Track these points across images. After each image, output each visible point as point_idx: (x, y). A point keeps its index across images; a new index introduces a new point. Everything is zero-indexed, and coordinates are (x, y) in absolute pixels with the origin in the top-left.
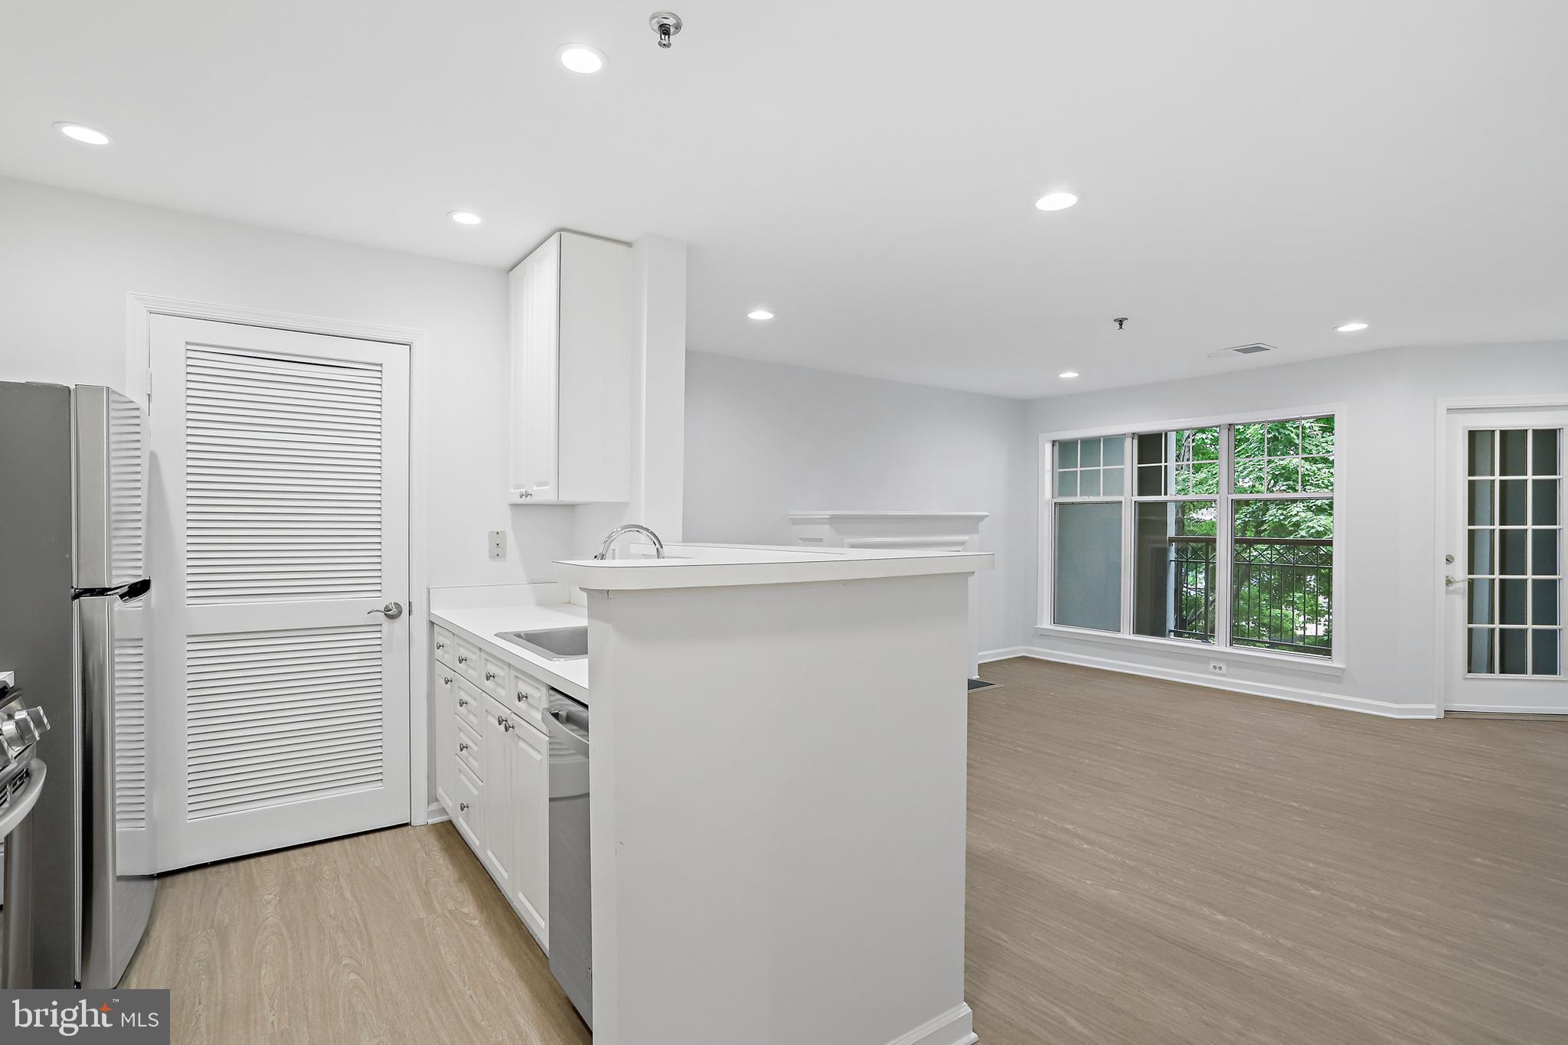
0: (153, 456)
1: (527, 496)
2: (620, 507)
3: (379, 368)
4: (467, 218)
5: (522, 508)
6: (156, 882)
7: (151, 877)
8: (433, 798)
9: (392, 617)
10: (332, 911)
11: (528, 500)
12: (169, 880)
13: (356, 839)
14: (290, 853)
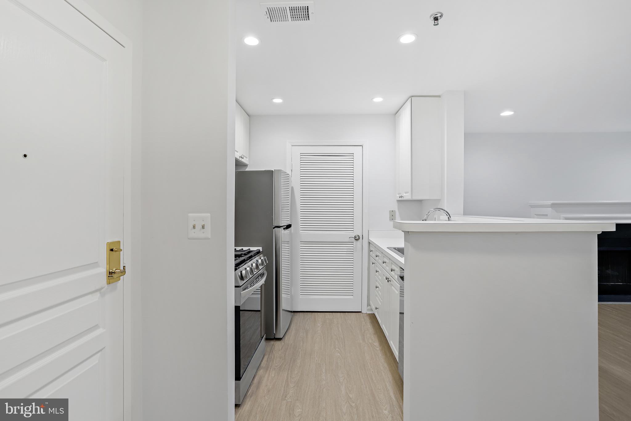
0: (292, 188)
1: (401, 198)
2: (438, 201)
3: (353, 155)
4: (378, 100)
5: (401, 201)
6: (292, 313)
7: (291, 312)
8: (369, 305)
9: (357, 240)
10: (335, 334)
11: (402, 199)
12: (296, 314)
13: (345, 313)
14: (326, 313)
